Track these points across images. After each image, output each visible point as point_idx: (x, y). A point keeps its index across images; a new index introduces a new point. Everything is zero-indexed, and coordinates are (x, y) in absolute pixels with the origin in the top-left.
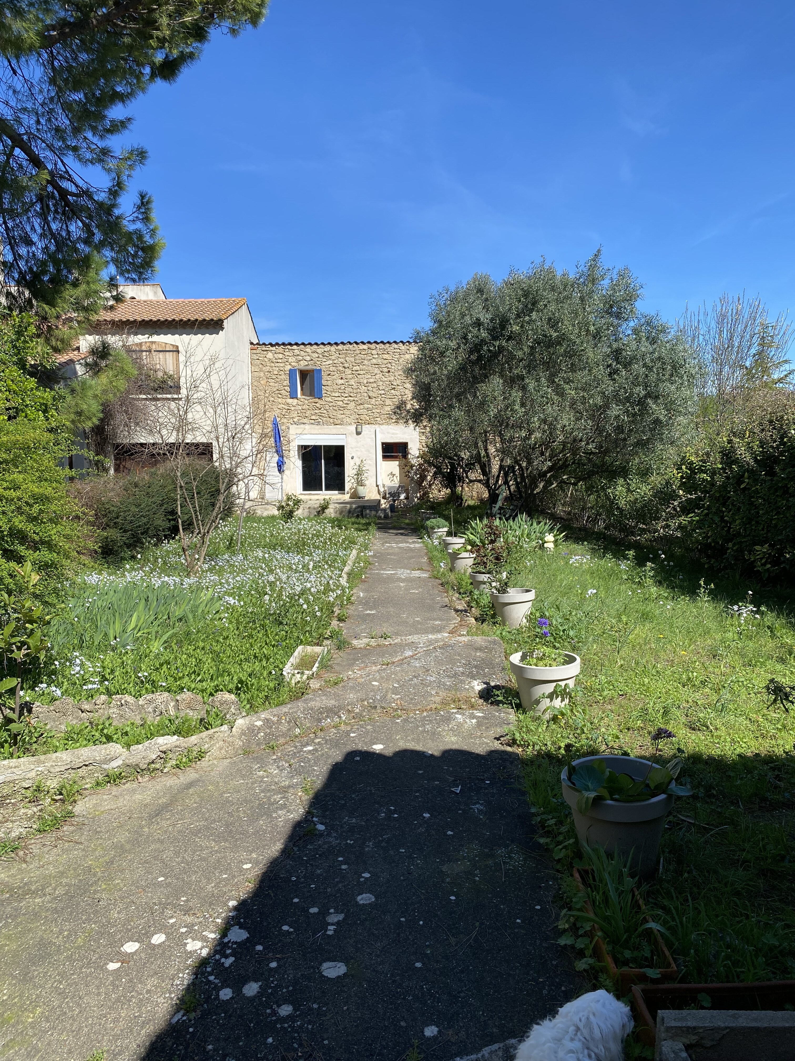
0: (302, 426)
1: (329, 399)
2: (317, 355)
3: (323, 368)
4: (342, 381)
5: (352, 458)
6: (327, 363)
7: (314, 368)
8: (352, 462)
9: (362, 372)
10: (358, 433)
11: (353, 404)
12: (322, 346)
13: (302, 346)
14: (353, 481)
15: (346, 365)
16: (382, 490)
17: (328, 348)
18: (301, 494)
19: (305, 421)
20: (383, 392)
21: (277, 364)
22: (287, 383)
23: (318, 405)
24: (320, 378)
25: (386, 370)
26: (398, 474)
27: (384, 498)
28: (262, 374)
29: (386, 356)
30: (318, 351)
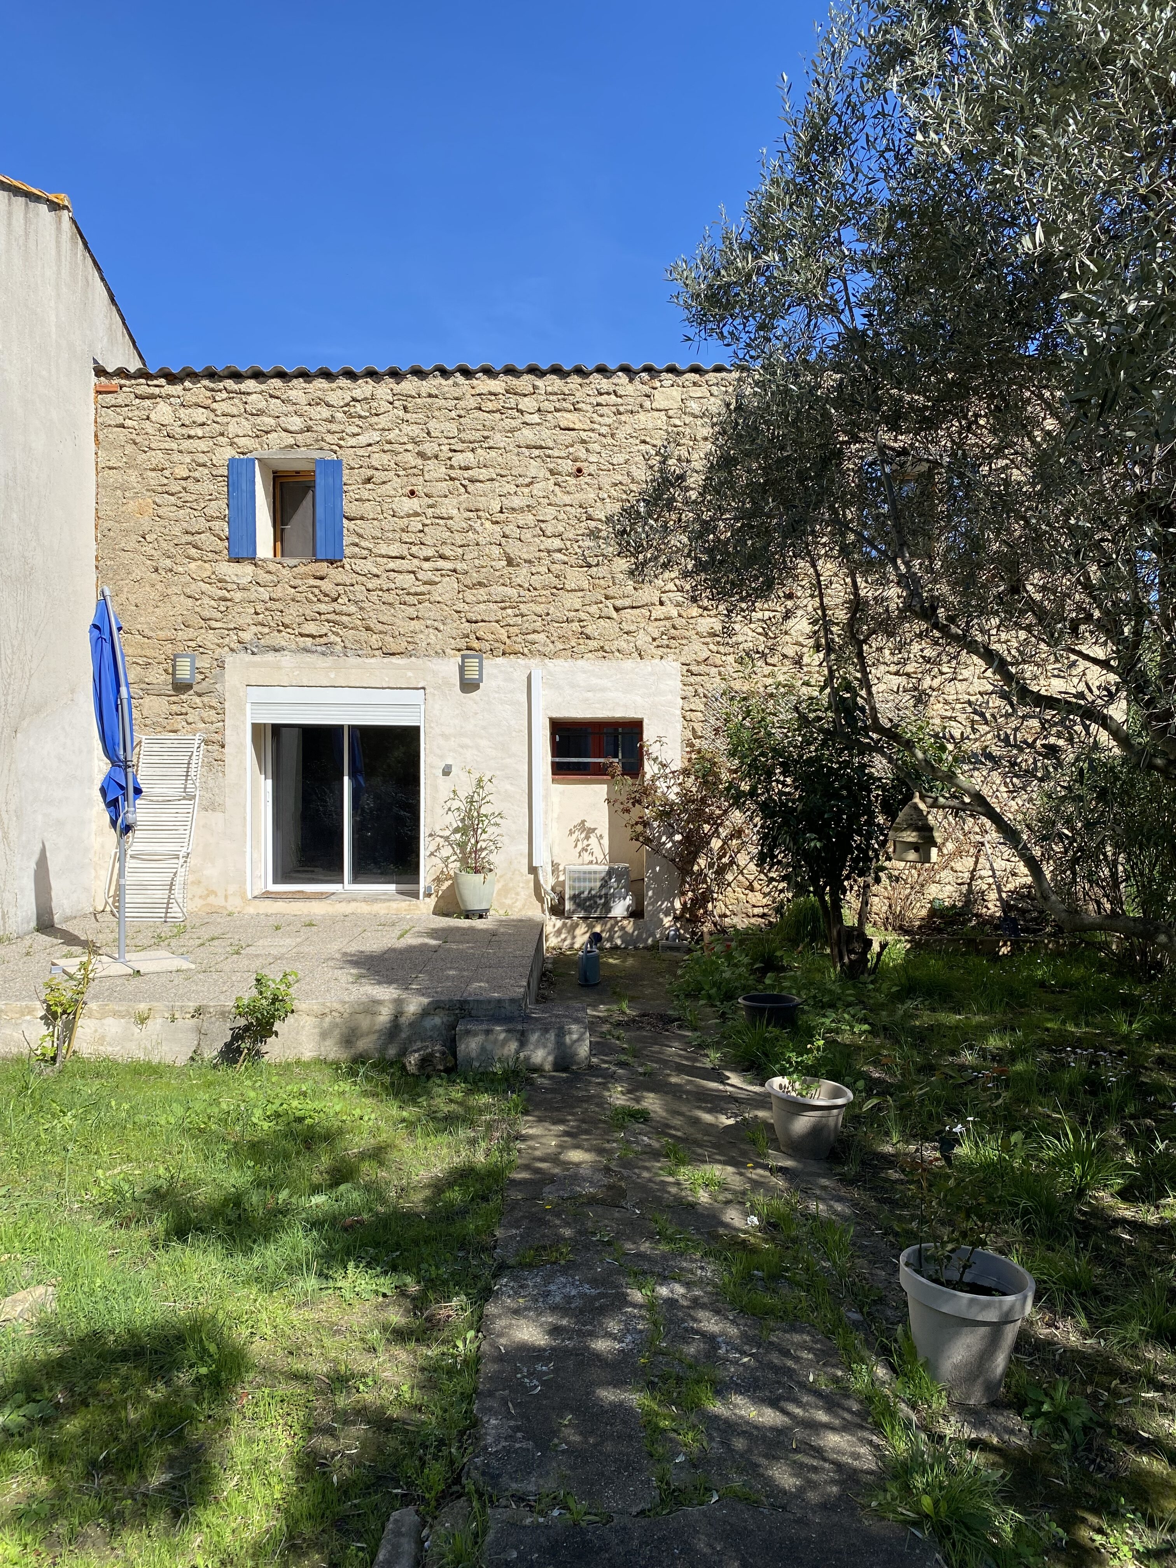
0: (270, 657)
1: (368, 566)
2: (326, 413)
3: (347, 457)
4: (413, 504)
5: (447, 772)
6: (363, 440)
7: (317, 455)
8: (445, 786)
9: (483, 474)
10: (469, 686)
11: (449, 585)
12: (343, 382)
13: (276, 383)
14: (447, 851)
15: (429, 448)
16: (548, 882)
17: (364, 388)
18: (267, 896)
19: (279, 639)
20: (557, 543)
21: (186, 444)
22: (219, 506)
23: (326, 585)
24: (338, 490)
25: (568, 466)
26: (603, 828)
27: (557, 910)
28: (133, 477)
29: (567, 419)
30: (334, 398)
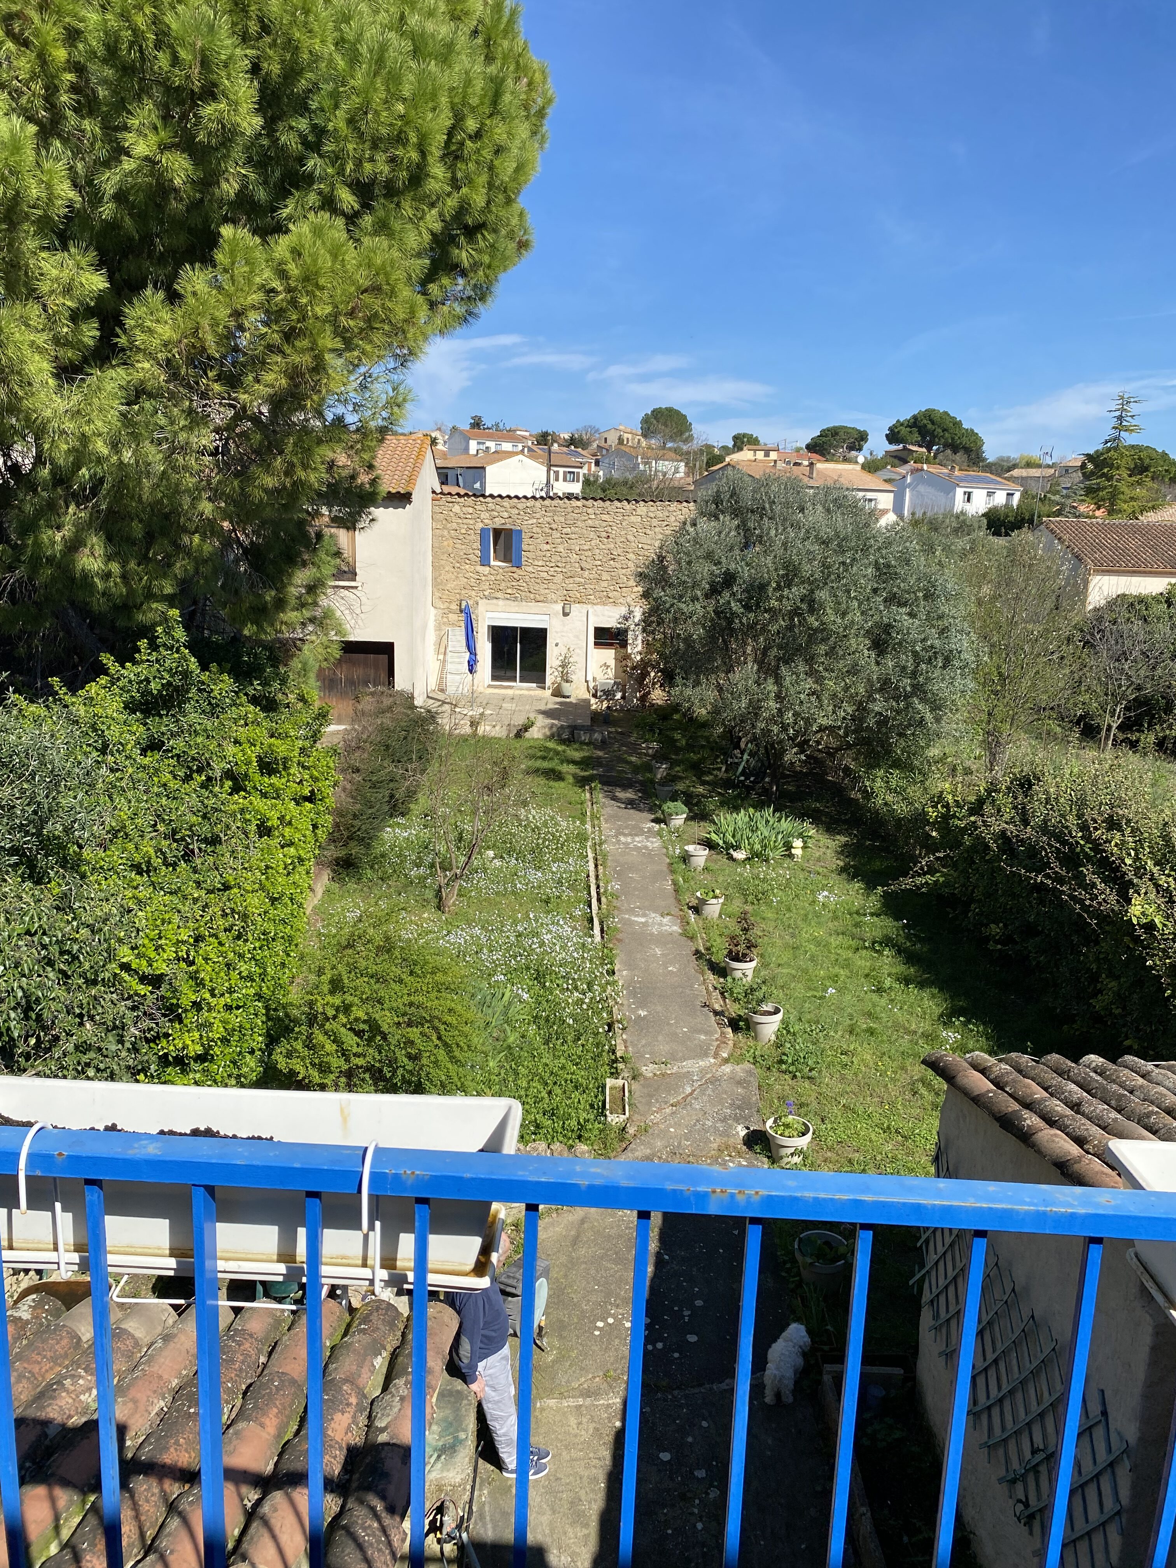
0: (495, 601)
1: (530, 569)
2: (517, 511)
3: (524, 528)
4: (548, 547)
5: (557, 645)
6: (530, 522)
7: (513, 527)
8: (556, 650)
9: (573, 536)
10: (565, 614)
11: (560, 576)
12: (524, 500)
13: (499, 499)
14: (556, 673)
15: (554, 526)
16: (591, 685)
17: (531, 503)
18: (489, 686)
19: (499, 595)
20: (599, 563)
21: (465, 521)
22: (477, 545)
23: (515, 576)
24: (520, 541)
25: (604, 534)
26: (613, 666)
27: (595, 696)
28: (446, 533)
29: (604, 517)
30: (520, 506)
